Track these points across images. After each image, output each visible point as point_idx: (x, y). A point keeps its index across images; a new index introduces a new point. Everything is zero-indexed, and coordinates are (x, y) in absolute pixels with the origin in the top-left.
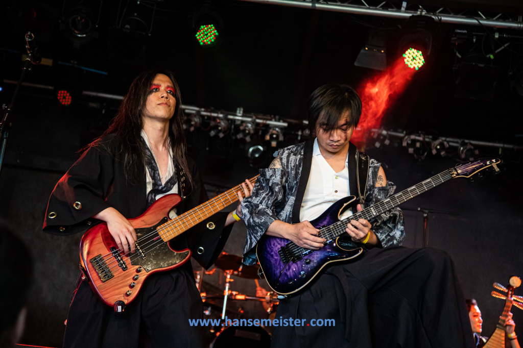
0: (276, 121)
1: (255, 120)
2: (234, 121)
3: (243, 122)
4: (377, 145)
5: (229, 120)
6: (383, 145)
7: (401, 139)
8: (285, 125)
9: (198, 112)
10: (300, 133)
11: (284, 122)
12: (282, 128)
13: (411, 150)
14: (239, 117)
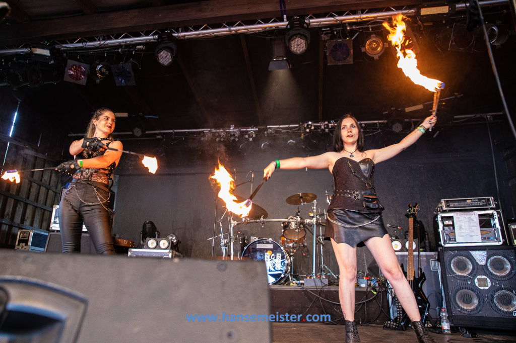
0: (252, 128)
1: (240, 130)
2: (230, 132)
3: (234, 132)
4: (308, 130)
5: (227, 132)
6: (311, 130)
7: (320, 126)
8: (257, 129)
9: (210, 132)
10: (266, 133)
11: (256, 128)
12: (254, 131)
13: (327, 130)
14: (232, 129)
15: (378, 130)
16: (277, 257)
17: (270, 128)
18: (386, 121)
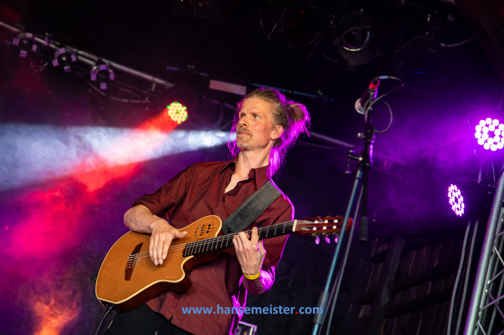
7: (15, 36)
13: (23, 53)
15: (145, 100)
18: (169, 85)
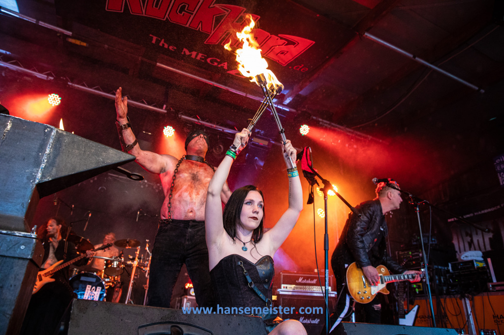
16: (97, 290)
17: (111, 176)
